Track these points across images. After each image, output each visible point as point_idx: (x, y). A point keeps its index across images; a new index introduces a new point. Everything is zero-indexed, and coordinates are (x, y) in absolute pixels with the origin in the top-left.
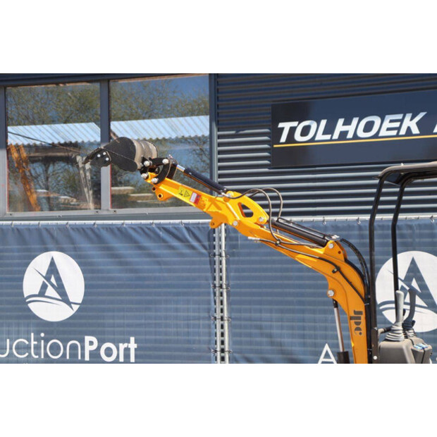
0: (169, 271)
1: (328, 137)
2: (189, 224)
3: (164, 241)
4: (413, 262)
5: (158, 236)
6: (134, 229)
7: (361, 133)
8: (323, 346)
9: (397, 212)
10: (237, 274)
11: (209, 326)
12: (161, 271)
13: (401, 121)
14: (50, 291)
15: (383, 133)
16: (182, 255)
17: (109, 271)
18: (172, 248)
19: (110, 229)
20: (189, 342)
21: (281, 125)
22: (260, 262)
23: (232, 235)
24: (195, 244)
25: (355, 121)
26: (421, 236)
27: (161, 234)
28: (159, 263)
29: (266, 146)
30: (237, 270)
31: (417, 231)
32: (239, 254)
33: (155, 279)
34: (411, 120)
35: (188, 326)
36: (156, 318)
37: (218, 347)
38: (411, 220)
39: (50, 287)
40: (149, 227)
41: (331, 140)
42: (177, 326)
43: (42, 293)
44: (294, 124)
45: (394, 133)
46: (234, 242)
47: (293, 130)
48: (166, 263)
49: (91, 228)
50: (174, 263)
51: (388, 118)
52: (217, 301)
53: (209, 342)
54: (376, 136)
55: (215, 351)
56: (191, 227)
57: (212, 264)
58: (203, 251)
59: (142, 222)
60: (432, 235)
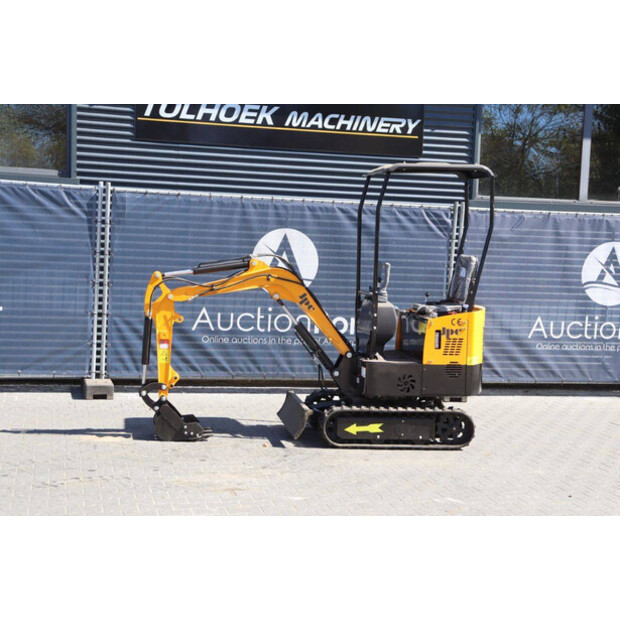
0: (43, 235)
1: (192, 117)
2: (69, 188)
3: (39, 203)
4: (285, 238)
5: (33, 198)
6: (3, 189)
7: (222, 118)
8: (200, 310)
10: (122, 242)
11: (87, 291)
12: (36, 234)
13: (259, 111)
15: (243, 120)
16: (60, 219)
18: (50, 212)
20: (63, 306)
22: (147, 231)
23: (119, 203)
24: (77, 210)
26: (293, 216)
27: (37, 196)
28: (33, 226)
29: (129, 117)
30: (121, 238)
31: (291, 212)
32: (124, 223)
33: (26, 242)
34: (267, 111)
35: (64, 290)
36: (26, 282)
37: (96, 311)
40: (22, 189)
41: (195, 120)
42: (51, 290)
46: (121, 211)
48: (41, 227)
50: (50, 227)
52: (97, 267)
53: (86, 306)
54: (236, 122)
55: (93, 315)
56: (71, 191)
57: (93, 230)
58: (84, 216)
59: (14, 182)
60: (303, 216)
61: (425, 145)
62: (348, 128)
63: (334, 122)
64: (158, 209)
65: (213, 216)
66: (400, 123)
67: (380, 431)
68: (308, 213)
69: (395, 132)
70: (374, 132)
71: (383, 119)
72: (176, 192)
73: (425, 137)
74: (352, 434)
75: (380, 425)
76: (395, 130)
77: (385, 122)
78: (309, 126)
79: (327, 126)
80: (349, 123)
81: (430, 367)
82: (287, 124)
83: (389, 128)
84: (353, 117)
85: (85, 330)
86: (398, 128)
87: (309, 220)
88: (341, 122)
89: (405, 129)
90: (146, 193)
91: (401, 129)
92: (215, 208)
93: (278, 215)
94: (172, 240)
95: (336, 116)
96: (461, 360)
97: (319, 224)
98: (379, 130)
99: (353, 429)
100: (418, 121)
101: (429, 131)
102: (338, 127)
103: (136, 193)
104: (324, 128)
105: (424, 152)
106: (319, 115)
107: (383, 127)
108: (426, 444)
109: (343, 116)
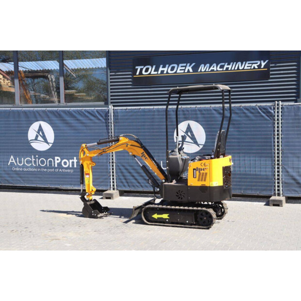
0: (90, 129)
1: (156, 73)
2: (98, 110)
3: (87, 117)
4: (189, 125)
5: (85, 115)
6: (75, 112)
7: (169, 71)
9: (178, 105)
10: (118, 131)
12: (87, 130)
13: (186, 67)
14: (40, 138)
15: (179, 71)
16: (95, 123)
17: (64, 130)
18: (91, 120)
19: (64, 112)
21: (137, 67)
23: (116, 114)
24: (101, 118)
25: (167, 66)
26: (192, 114)
28: (86, 126)
29: (130, 76)
30: (118, 129)
31: (190, 113)
32: (119, 122)
34: (190, 66)
37: (111, 161)
38: (188, 108)
39: (39, 136)
40: (81, 111)
41: (157, 74)
43: (36, 139)
44: (142, 67)
45: (183, 71)
46: (117, 117)
47: (141, 70)
48: (88, 126)
49: (56, 111)
50: (92, 126)
51: (180, 65)
53: (107, 159)
54: (176, 72)
55: (110, 163)
56: (99, 111)
57: (107, 126)
58: (104, 121)
59: (78, 109)
60: (196, 114)
61: (271, 73)
62: (230, 69)
63: (222, 67)
64: (131, 116)
65: (155, 117)
66: (257, 63)
67: (168, 218)
68: (198, 112)
69: (254, 68)
70: (243, 69)
71: (248, 62)
72: (139, 107)
73: (271, 69)
74: (155, 219)
75: (168, 215)
76: (254, 67)
77: (249, 64)
78: (210, 70)
79: (218, 69)
80: (230, 67)
81: (191, 187)
82: (199, 71)
83: (251, 66)
84: (232, 63)
85: (107, 169)
86: (256, 66)
87: (199, 116)
88: (226, 66)
89: (259, 66)
90: (127, 109)
91: (257, 66)
92: (156, 113)
93: (184, 114)
94: (139, 129)
95: (223, 64)
96: (207, 184)
97: (204, 117)
98: (246, 68)
99: (156, 216)
100: (267, 61)
101: (273, 65)
102: (224, 69)
103: (122, 109)
104: (217, 71)
105: (271, 76)
106: (215, 65)
107: (248, 67)
108: (190, 225)
109: (226, 64)
